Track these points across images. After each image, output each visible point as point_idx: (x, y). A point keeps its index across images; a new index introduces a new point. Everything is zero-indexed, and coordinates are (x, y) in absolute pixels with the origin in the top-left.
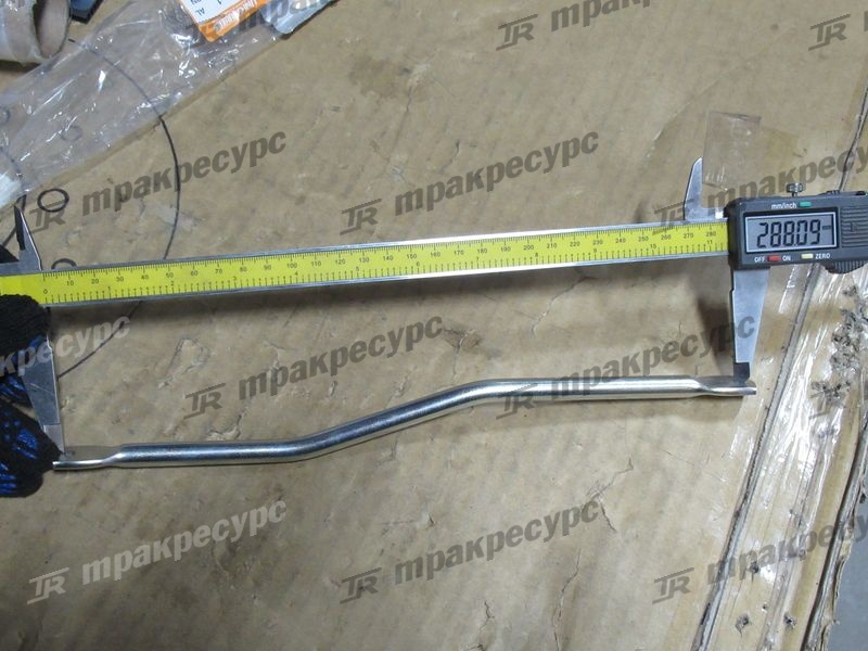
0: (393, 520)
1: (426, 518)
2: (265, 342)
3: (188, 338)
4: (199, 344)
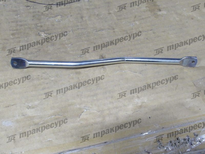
3: (61, 16)
4: (61, 18)
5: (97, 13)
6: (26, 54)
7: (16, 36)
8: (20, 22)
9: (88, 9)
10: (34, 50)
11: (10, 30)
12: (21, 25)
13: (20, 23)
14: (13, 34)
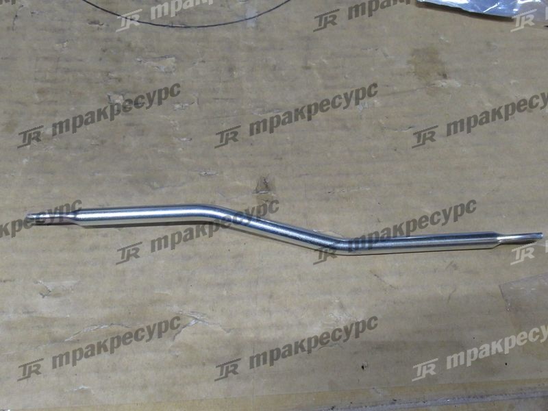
3: (176, 58)
4: (175, 65)
5: (274, 62)
6: (67, 148)
7: (50, 97)
8: (67, 61)
9: (250, 49)
10: (88, 140)
11: (35, 79)
12: (67, 71)
13: (64, 65)
14: (41, 92)
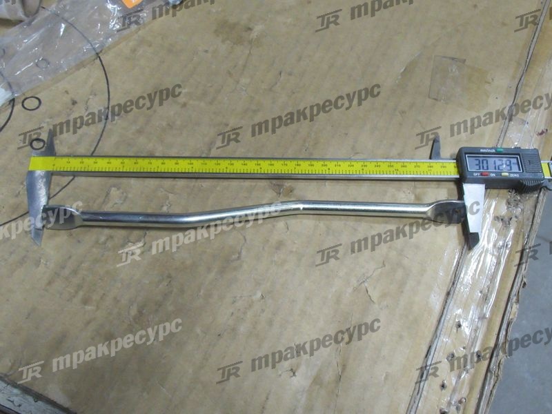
0: (239, 296)
1: (259, 295)
2: (161, 189)
3: (114, 186)
4: (121, 190)
5: (164, 124)
7: (95, 297)
8: (63, 267)
9: (140, 132)
10: (161, 286)
11: (68, 301)
12: (75, 272)
13: (67, 272)
14: (86, 301)
